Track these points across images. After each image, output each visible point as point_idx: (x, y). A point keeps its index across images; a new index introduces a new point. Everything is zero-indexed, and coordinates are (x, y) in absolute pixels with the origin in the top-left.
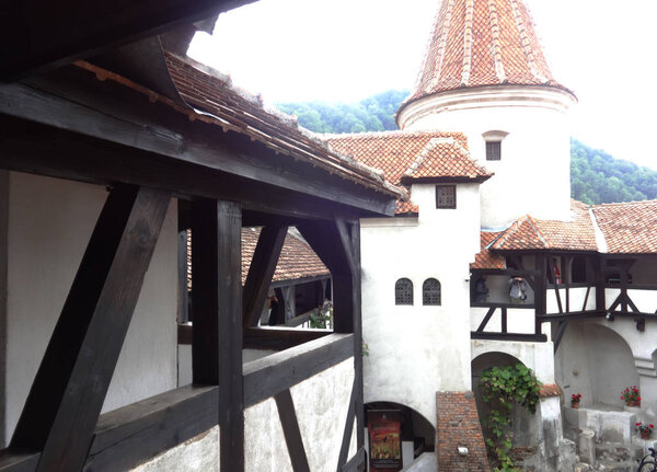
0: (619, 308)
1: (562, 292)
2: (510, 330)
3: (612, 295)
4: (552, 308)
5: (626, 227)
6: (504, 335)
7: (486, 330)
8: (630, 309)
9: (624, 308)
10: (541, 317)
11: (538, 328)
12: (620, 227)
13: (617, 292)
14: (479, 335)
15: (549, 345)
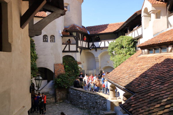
0: (92, 47)
1: (81, 42)
2: (71, 50)
3: (91, 44)
4: (79, 45)
5: (93, 30)
6: (69, 51)
7: (65, 50)
8: (94, 47)
9: (93, 47)
10: (77, 47)
11: (77, 49)
12: (92, 30)
13: (92, 43)
14: (64, 51)
15: (79, 53)
